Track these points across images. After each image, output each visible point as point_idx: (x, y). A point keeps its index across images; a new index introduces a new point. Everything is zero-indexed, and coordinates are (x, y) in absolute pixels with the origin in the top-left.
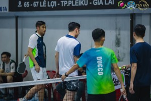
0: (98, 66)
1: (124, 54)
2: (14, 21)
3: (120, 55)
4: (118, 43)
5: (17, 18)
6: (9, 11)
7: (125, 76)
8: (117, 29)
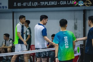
0: (65, 42)
1: (80, 35)
2: (11, 15)
3: (77, 35)
4: (76, 28)
5: (13, 13)
6: (9, 8)
7: (80, 48)
8: (75, 19)
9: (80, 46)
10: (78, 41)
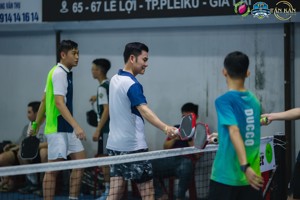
0: (247, 128)
1: (273, 104)
4: (260, 82)
5: (59, 34)
6: (43, 20)
7: (275, 147)
8: (258, 54)
9: (275, 141)
10: (271, 121)
